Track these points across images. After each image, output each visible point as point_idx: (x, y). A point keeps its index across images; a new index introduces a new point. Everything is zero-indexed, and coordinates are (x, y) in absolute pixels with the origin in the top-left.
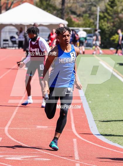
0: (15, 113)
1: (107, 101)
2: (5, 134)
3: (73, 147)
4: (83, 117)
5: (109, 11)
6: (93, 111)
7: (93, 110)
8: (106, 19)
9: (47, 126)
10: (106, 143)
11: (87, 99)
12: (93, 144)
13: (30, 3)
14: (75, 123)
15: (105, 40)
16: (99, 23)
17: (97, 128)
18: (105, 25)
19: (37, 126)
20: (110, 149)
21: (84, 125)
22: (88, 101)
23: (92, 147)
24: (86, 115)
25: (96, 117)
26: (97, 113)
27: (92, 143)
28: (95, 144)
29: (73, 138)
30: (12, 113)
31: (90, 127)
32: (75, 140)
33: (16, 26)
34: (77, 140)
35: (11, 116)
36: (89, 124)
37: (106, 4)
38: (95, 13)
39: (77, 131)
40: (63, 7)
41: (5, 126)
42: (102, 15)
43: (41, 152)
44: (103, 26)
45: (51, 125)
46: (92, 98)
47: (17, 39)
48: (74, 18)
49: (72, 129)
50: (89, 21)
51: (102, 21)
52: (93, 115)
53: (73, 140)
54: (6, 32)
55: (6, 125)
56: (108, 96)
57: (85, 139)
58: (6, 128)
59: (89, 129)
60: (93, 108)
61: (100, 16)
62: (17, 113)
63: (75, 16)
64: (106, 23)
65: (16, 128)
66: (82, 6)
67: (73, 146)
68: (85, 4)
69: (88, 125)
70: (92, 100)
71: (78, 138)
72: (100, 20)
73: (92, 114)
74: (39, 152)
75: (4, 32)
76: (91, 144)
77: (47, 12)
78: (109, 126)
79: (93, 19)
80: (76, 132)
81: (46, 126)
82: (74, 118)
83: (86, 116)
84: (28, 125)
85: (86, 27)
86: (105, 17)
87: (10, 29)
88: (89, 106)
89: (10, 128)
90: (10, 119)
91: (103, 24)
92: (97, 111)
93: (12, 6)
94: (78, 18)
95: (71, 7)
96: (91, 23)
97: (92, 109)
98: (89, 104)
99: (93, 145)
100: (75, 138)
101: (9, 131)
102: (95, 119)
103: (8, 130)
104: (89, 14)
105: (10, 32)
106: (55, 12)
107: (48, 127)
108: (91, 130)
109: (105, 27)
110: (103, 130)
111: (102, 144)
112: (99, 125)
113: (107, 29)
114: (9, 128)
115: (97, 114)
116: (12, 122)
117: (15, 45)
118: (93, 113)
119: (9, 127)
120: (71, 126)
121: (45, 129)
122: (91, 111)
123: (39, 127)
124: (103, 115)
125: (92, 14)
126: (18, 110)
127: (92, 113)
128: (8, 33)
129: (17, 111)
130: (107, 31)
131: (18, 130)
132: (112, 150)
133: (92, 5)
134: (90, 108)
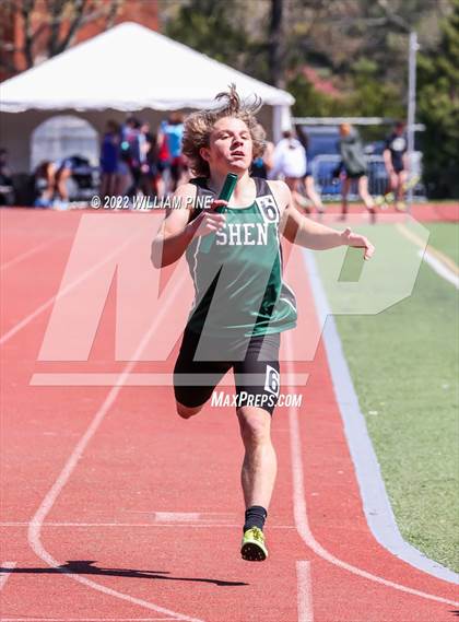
0: (71, 464)
1: (439, 408)
2: (27, 548)
3: (296, 593)
4: (341, 472)
5: (454, 50)
6: (382, 450)
7: (382, 445)
8: (443, 81)
9: (197, 511)
10: (427, 576)
11: (362, 401)
12: (375, 578)
13: (146, 24)
14: (307, 498)
15: (444, 164)
16: (417, 99)
17: (393, 517)
18: (443, 105)
19: (157, 513)
20: (441, 600)
21: (343, 505)
22: (364, 411)
23: (369, 592)
24: (352, 465)
25: (395, 471)
26: (398, 458)
27: (369, 576)
28: (381, 580)
29: (298, 558)
30: (63, 462)
31: (367, 514)
32: (303, 566)
33: (90, 116)
34: (312, 565)
35: (59, 474)
36: (364, 500)
37: (446, 23)
38: (400, 58)
39: (312, 528)
40: (276, 37)
41: (29, 516)
42: (428, 64)
43: (167, 616)
44: (432, 107)
45: (211, 510)
46: (379, 397)
47: (95, 169)
48: (322, 79)
49: (293, 523)
50: (377, 91)
51: (430, 89)
52: (382, 465)
53: (294, 565)
54: (51, 140)
55: (33, 512)
56: (445, 386)
57: (343, 560)
58: (35, 525)
59: (365, 522)
60: (385, 435)
61: (419, 70)
62: (79, 462)
63: (325, 72)
64: (445, 98)
65: (71, 524)
66: (353, 33)
67: (293, 591)
68: (361, 24)
69: (361, 504)
70: (382, 404)
71: (318, 556)
72: (419, 87)
73: (379, 461)
74: (158, 616)
75: (42, 140)
76: (365, 578)
77: (212, 56)
78: (444, 506)
79: (395, 81)
80: (310, 533)
81: (191, 515)
82: (307, 477)
83: (353, 471)
84: (123, 510)
85: (365, 115)
86: (442, 72)
87: (65, 129)
88: (368, 429)
89: (50, 524)
90: (50, 487)
91: (435, 102)
92: (398, 446)
93: (73, 39)
94: (336, 79)
95: (307, 36)
96: (386, 97)
97: (381, 441)
98: (368, 419)
99: (375, 582)
100: (303, 558)
101: (45, 534)
102: (387, 480)
103: (42, 533)
104: (380, 62)
105: (65, 140)
106: (242, 58)
107: (201, 517)
108: (370, 524)
109: (440, 113)
110: (417, 521)
111: (410, 580)
112: (403, 503)
113: (449, 121)
114: (44, 521)
115: (399, 462)
116: (58, 498)
117: (88, 193)
118: (382, 457)
119: (47, 518)
120: (292, 509)
121: (189, 523)
122: (376, 451)
123: (163, 516)
124: (420, 465)
125: (391, 62)
126: (85, 451)
127: (378, 455)
128: (57, 146)
129: (82, 455)
130: (449, 127)
131: (80, 530)
132: (449, 602)
133: (390, 25)
134: (372, 435)
